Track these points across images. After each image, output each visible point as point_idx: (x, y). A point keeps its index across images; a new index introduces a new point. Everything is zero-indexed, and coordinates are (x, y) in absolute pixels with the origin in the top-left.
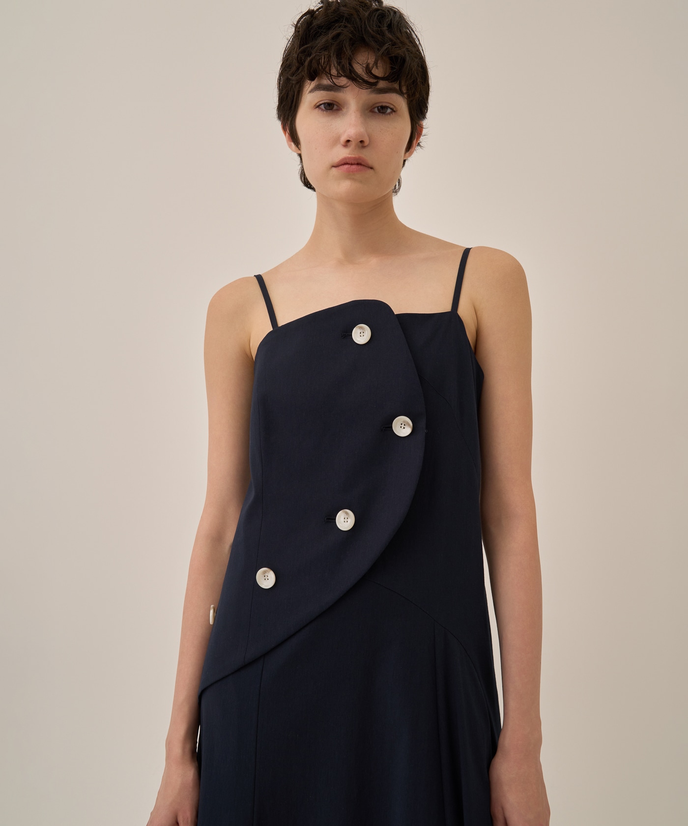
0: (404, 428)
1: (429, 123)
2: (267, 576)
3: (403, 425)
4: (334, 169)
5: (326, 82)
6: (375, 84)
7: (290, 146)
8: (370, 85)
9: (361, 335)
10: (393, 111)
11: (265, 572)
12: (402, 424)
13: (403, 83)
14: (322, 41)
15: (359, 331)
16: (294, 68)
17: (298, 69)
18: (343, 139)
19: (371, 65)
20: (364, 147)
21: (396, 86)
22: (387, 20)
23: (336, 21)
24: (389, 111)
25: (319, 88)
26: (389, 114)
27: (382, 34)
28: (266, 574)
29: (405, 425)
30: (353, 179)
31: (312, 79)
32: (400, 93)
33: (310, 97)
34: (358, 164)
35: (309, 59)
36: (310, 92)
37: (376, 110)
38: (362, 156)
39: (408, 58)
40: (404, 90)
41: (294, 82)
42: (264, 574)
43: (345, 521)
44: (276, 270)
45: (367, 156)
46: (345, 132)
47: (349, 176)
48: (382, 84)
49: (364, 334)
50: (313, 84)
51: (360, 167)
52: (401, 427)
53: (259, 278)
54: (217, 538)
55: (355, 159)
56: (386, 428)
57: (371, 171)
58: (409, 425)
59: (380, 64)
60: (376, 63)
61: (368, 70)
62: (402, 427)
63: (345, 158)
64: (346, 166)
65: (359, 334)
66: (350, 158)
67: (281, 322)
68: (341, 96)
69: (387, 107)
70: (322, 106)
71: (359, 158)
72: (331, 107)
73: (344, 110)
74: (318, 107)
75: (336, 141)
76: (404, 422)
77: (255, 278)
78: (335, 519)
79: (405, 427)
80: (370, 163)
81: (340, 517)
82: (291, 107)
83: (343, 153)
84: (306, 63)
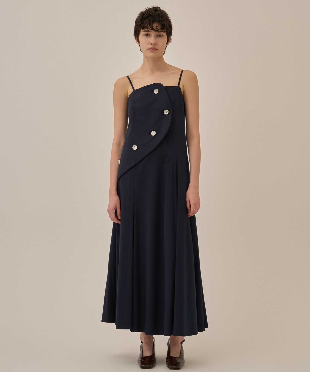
1: (172, 37)
4: (148, 50)
5: (146, 30)
6: (158, 30)
7: (137, 43)
8: (157, 31)
9: (156, 91)
10: (162, 36)
11: (135, 146)
13: (165, 29)
14: (146, 21)
15: (155, 91)
16: (139, 26)
17: (140, 26)
18: (151, 43)
19: (157, 26)
20: (155, 45)
21: (163, 30)
22: (161, 15)
23: (149, 17)
24: (161, 36)
25: (145, 31)
26: (161, 37)
27: (160, 19)
30: (153, 53)
31: (143, 29)
32: (164, 32)
33: (142, 33)
34: (154, 49)
35: (143, 25)
36: (143, 32)
37: (158, 36)
38: (155, 47)
39: (166, 24)
40: (165, 31)
41: (139, 29)
43: (153, 133)
44: (132, 75)
45: (156, 47)
46: (151, 41)
47: (152, 52)
48: (160, 30)
50: (143, 30)
51: (154, 50)
53: (128, 77)
54: (119, 144)
55: (153, 48)
56: (162, 112)
57: (157, 50)
58: (168, 112)
59: (159, 26)
60: (158, 26)
61: (156, 27)
62: (166, 112)
63: (151, 48)
64: (151, 50)
66: (152, 48)
67: (136, 89)
68: (149, 33)
69: (161, 35)
70: (146, 35)
71: (154, 48)
72: (147, 35)
73: (151, 36)
74: (144, 35)
75: (149, 43)
78: (151, 134)
80: (157, 48)
82: (138, 34)
83: (150, 46)
84: (142, 26)
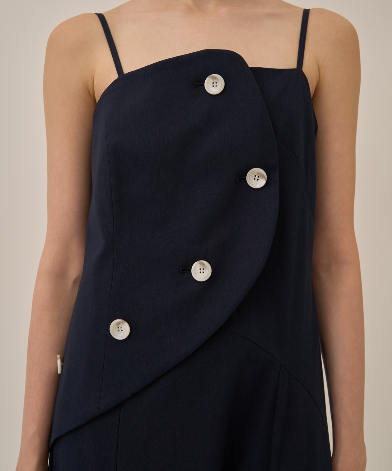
0: (258, 180)
2: (121, 327)
3: (257, 177)
9: (214, 85)
12: (255, 176)
28: (120, 326)
29: (259, 177)
42: (118, 325)
43: (201, 271)
44: (118, 10)
49: (216, 84)
52: (255, 179)
53: (101, 17)
56: (240, 179)
58: (263, 177)
65: (212, 85)
67: (127, 69)
76: (258, 173)
77: (96, 15)
78: (191, 270)
79: (258, 178)
81: (195, 268)
